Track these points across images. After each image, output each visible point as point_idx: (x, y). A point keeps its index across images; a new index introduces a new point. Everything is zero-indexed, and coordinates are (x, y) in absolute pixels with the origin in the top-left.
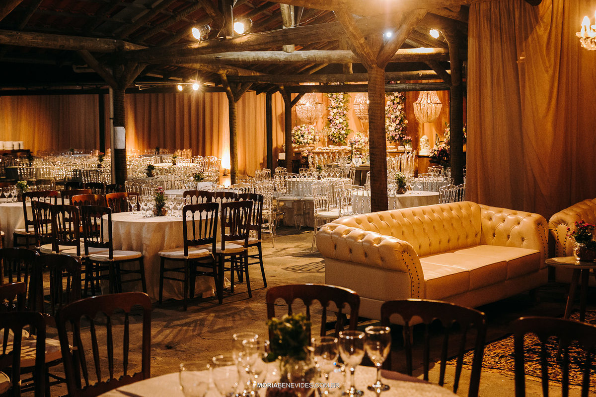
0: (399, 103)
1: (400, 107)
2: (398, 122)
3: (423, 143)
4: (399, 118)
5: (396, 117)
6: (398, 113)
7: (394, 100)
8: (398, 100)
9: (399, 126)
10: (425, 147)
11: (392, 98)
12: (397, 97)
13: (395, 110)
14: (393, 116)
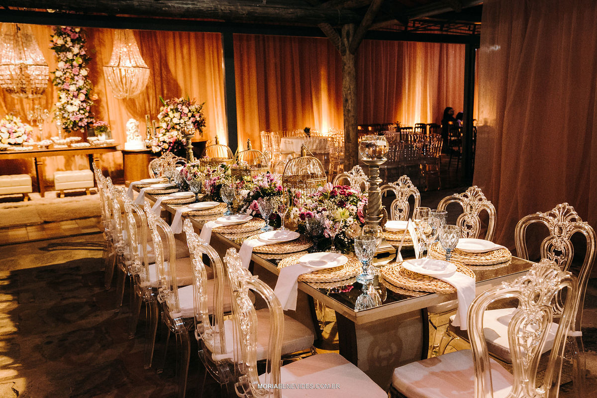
0: (80, 66)
1: (84, 72)
2: (82, 97)
3: (132, 131)
4: (84, 91)
5: (79, 89)
6: (81, 83)
7: (73, 60)
8: (80, 61)
9: (84, 105)
10: (135, 137)
11: (70, 56)
12: (76, 55)
13: (76, 78)
14: (73, 88)
